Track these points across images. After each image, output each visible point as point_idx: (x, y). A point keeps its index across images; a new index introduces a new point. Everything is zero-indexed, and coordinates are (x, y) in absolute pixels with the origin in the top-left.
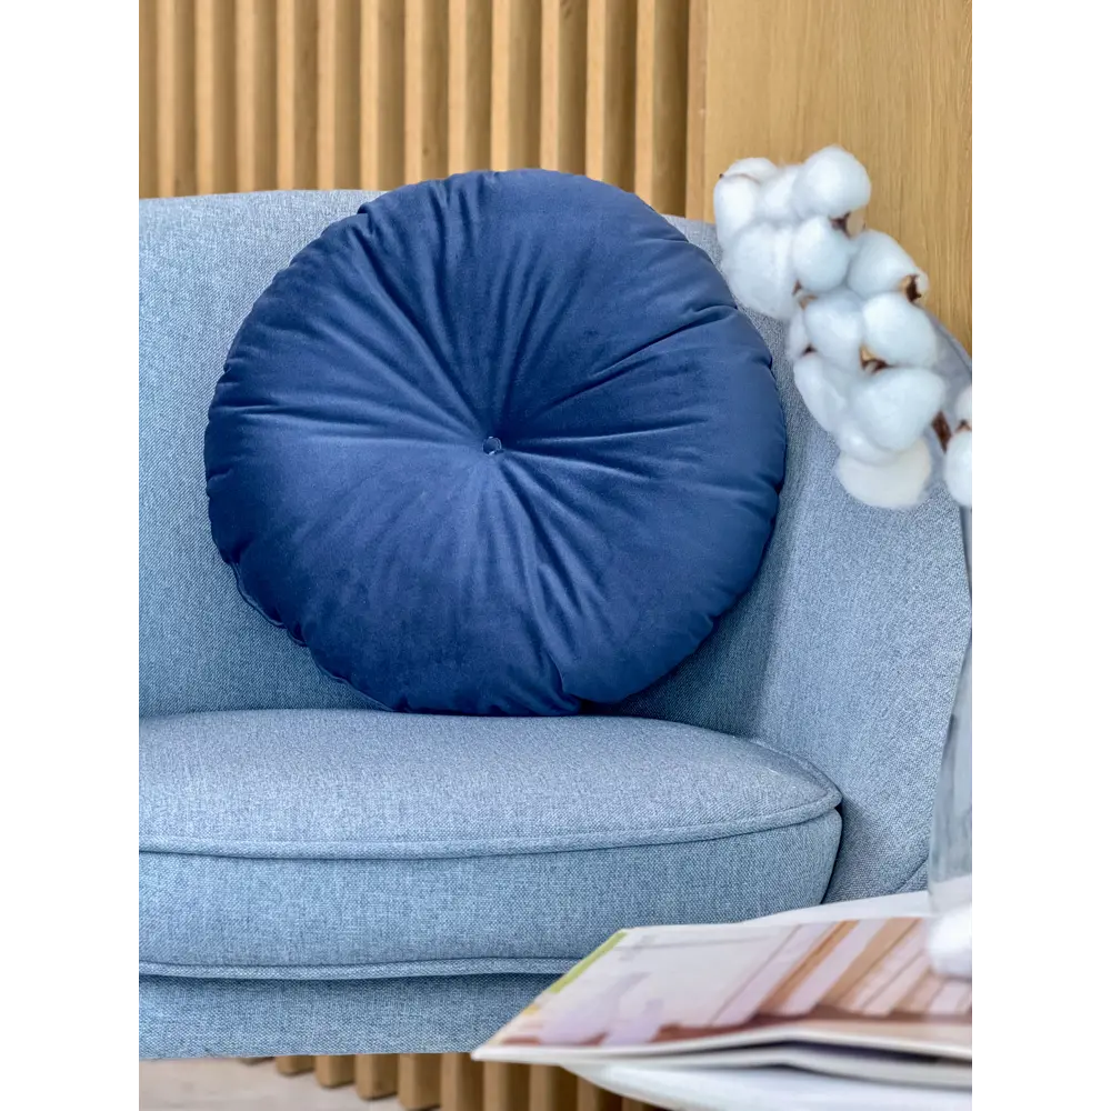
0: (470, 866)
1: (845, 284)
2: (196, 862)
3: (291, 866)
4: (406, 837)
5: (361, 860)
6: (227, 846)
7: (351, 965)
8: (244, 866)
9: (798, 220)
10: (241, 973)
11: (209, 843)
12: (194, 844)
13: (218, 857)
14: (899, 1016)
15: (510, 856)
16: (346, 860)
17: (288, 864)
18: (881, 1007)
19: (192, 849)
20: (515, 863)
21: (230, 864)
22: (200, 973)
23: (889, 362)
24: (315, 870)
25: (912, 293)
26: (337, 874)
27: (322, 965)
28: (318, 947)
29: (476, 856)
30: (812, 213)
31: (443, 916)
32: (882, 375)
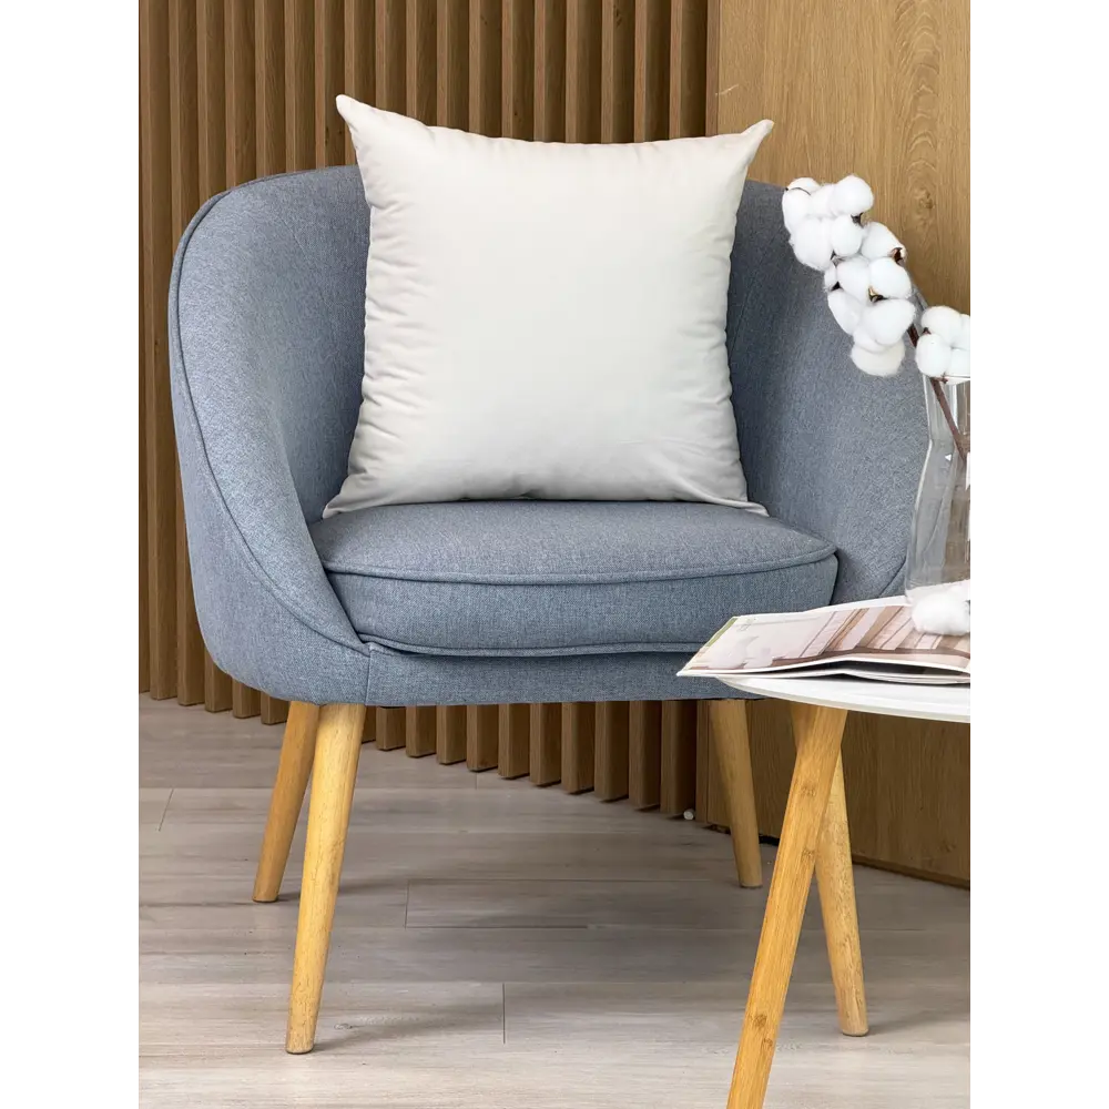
0: (624, 588)
1: (859, 252)
2: (462, 587)
3: (520, 590)
4: (586, 571)
5: (559, 585)
6: (480, 577)
7: (553, 648)
8: (491, 589)
9: (834, 217)
10: (488, 653)
11: (470, 576)
12: (461, 576)
13: (476, 584)
14: (900, 650)
15: (648, 582)
16: (551, 585)
17: (518, 588)
18: (891, 646)
19: (459, 579)
20: (651, 586)
21: (483, 588)
22: (463, 653)
23: (885, 296)
24: (532, 591)
25: (897, 257)
26: (546, 593)
27: (536, 648)
28: (535, 637)
29: (626, 582)
30: (841, 213)
31: (609, 618)
32: (881, 303)
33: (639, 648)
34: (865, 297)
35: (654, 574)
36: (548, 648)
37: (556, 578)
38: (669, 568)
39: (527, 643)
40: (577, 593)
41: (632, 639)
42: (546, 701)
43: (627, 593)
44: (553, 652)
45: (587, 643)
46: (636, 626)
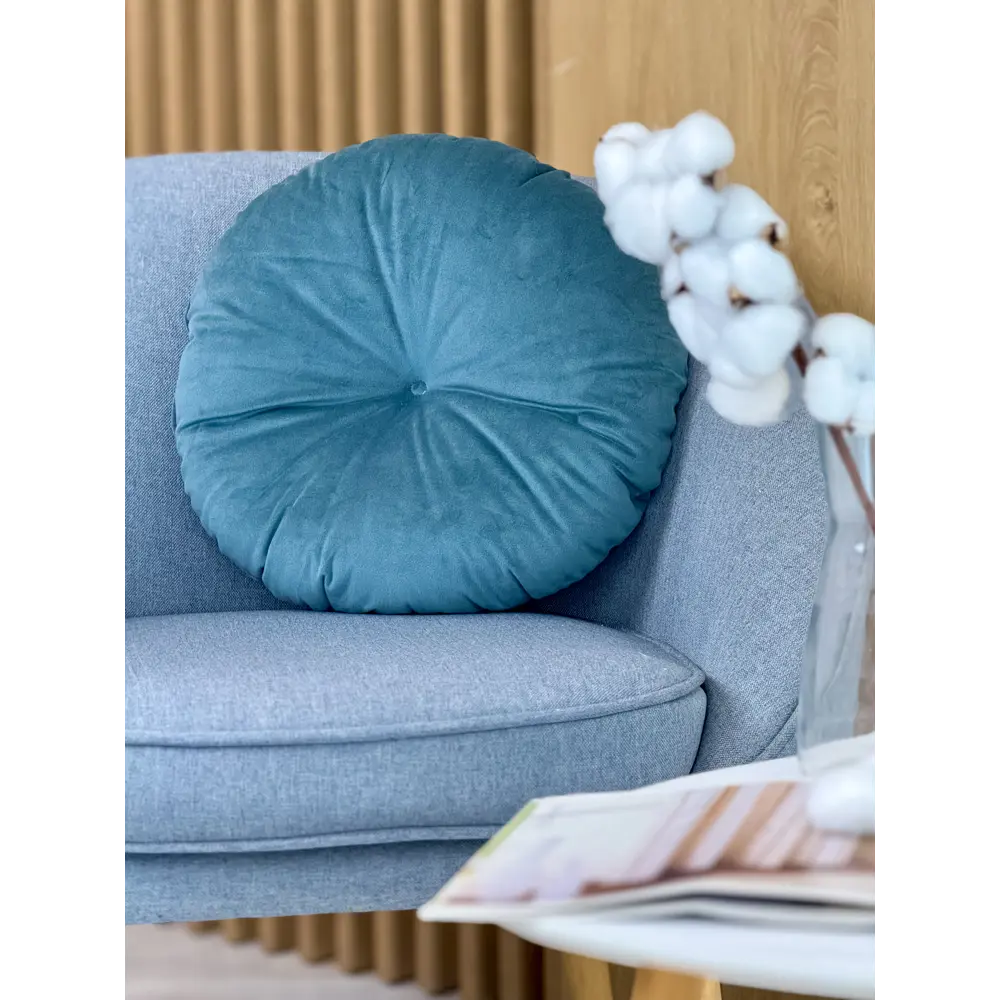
1: (714, 232)
7: (284, 838)
9: (672, 178)
10: (189, 848)
14: (789, 867)
15: (423, 738)
16: (280, 746)
17: (230, 751)
18: (774, 858)
23: (754, 299)
25: (773, 238)
27: (260, 839)
31: (366, 793)
32: (750, 312)
33: (415, 835)
34: (724, 302)
35: (431, 726)
36: (277, 838)
37: (287, 736)
38: (454, 717)
39: (245, 833)
40: (318, 757)
41: (403, 822)
42: (282, 914)
43: (393, 756)
44: (286, 845)
45: (337, 828)
46: (408, 803)
